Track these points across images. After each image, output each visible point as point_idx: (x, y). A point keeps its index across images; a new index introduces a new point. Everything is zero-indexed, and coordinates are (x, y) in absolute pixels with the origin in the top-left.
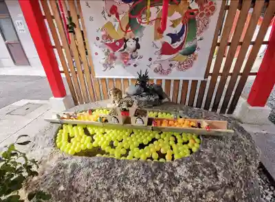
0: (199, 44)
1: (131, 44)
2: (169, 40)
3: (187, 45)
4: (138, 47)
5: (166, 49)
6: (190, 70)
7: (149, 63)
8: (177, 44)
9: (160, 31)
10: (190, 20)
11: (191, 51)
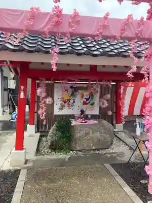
0: (95, 101)
1: (72, 101)
2: (85, 100)
3: (91, 102)
4: (74, 102)
5: (85, 103)
6: (93, 111)
7: (78, 108)
8: (87, 102)
9: (83, 97)
10: (92, 95)
11: (92, 104)
